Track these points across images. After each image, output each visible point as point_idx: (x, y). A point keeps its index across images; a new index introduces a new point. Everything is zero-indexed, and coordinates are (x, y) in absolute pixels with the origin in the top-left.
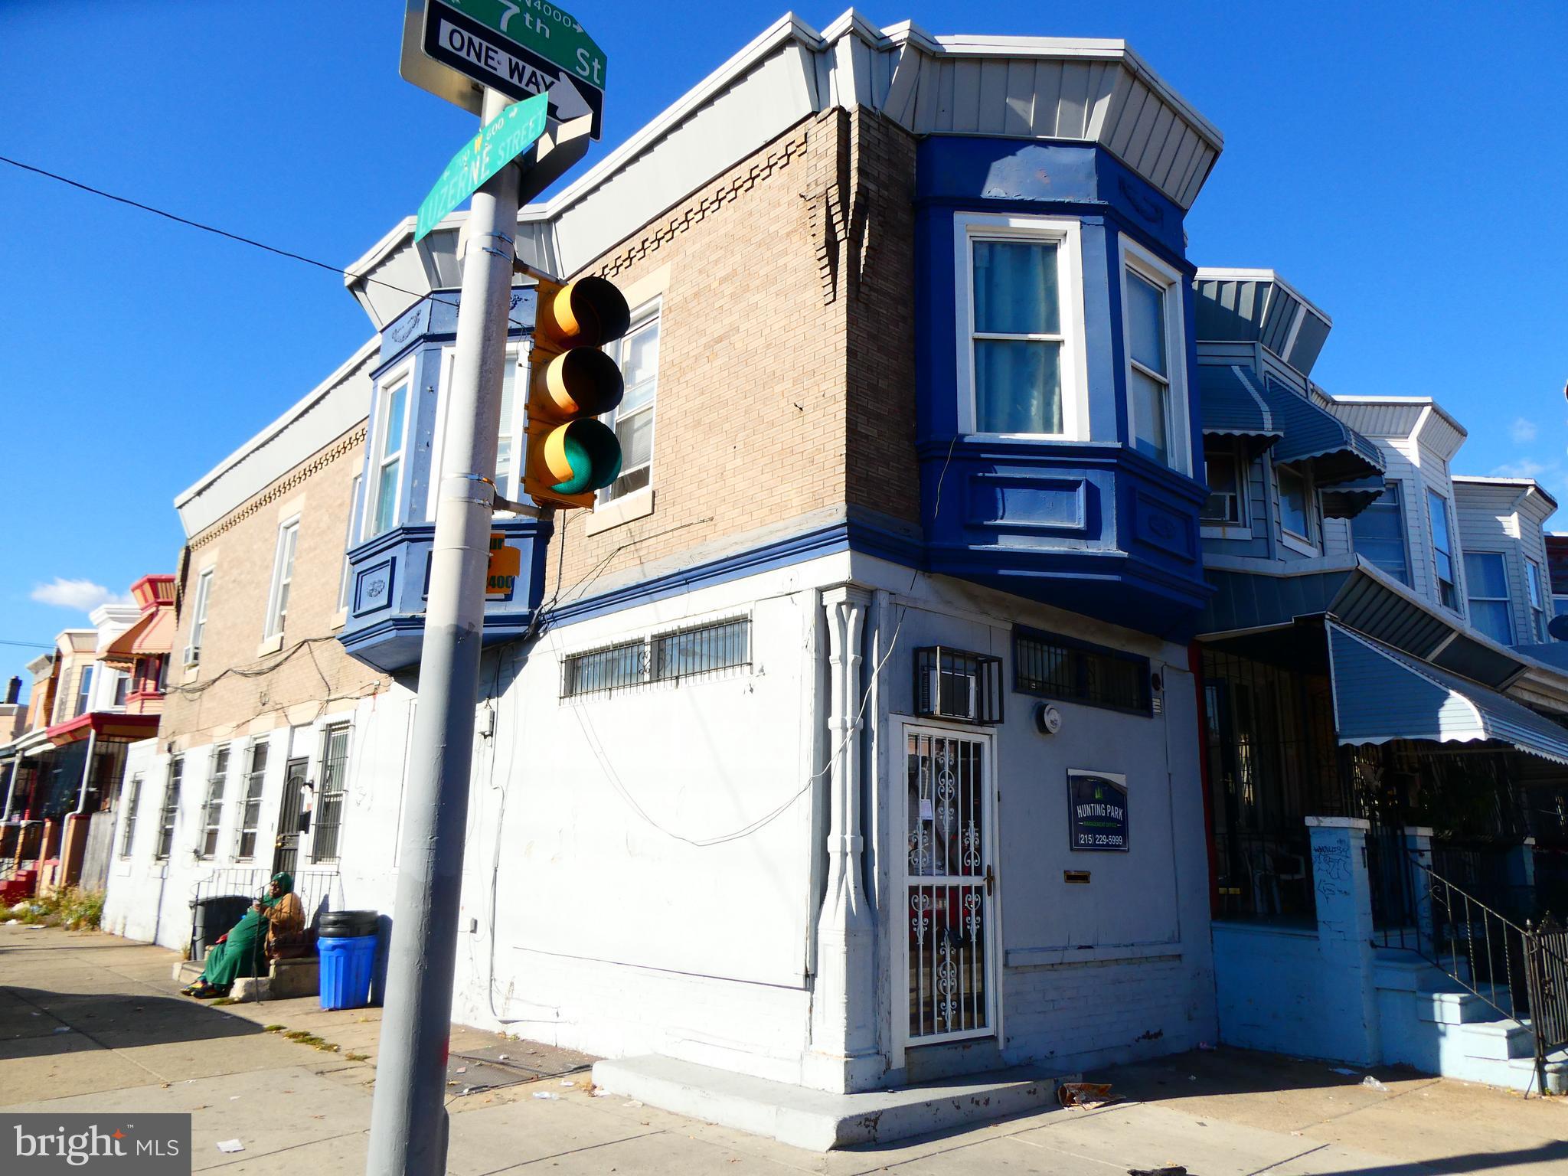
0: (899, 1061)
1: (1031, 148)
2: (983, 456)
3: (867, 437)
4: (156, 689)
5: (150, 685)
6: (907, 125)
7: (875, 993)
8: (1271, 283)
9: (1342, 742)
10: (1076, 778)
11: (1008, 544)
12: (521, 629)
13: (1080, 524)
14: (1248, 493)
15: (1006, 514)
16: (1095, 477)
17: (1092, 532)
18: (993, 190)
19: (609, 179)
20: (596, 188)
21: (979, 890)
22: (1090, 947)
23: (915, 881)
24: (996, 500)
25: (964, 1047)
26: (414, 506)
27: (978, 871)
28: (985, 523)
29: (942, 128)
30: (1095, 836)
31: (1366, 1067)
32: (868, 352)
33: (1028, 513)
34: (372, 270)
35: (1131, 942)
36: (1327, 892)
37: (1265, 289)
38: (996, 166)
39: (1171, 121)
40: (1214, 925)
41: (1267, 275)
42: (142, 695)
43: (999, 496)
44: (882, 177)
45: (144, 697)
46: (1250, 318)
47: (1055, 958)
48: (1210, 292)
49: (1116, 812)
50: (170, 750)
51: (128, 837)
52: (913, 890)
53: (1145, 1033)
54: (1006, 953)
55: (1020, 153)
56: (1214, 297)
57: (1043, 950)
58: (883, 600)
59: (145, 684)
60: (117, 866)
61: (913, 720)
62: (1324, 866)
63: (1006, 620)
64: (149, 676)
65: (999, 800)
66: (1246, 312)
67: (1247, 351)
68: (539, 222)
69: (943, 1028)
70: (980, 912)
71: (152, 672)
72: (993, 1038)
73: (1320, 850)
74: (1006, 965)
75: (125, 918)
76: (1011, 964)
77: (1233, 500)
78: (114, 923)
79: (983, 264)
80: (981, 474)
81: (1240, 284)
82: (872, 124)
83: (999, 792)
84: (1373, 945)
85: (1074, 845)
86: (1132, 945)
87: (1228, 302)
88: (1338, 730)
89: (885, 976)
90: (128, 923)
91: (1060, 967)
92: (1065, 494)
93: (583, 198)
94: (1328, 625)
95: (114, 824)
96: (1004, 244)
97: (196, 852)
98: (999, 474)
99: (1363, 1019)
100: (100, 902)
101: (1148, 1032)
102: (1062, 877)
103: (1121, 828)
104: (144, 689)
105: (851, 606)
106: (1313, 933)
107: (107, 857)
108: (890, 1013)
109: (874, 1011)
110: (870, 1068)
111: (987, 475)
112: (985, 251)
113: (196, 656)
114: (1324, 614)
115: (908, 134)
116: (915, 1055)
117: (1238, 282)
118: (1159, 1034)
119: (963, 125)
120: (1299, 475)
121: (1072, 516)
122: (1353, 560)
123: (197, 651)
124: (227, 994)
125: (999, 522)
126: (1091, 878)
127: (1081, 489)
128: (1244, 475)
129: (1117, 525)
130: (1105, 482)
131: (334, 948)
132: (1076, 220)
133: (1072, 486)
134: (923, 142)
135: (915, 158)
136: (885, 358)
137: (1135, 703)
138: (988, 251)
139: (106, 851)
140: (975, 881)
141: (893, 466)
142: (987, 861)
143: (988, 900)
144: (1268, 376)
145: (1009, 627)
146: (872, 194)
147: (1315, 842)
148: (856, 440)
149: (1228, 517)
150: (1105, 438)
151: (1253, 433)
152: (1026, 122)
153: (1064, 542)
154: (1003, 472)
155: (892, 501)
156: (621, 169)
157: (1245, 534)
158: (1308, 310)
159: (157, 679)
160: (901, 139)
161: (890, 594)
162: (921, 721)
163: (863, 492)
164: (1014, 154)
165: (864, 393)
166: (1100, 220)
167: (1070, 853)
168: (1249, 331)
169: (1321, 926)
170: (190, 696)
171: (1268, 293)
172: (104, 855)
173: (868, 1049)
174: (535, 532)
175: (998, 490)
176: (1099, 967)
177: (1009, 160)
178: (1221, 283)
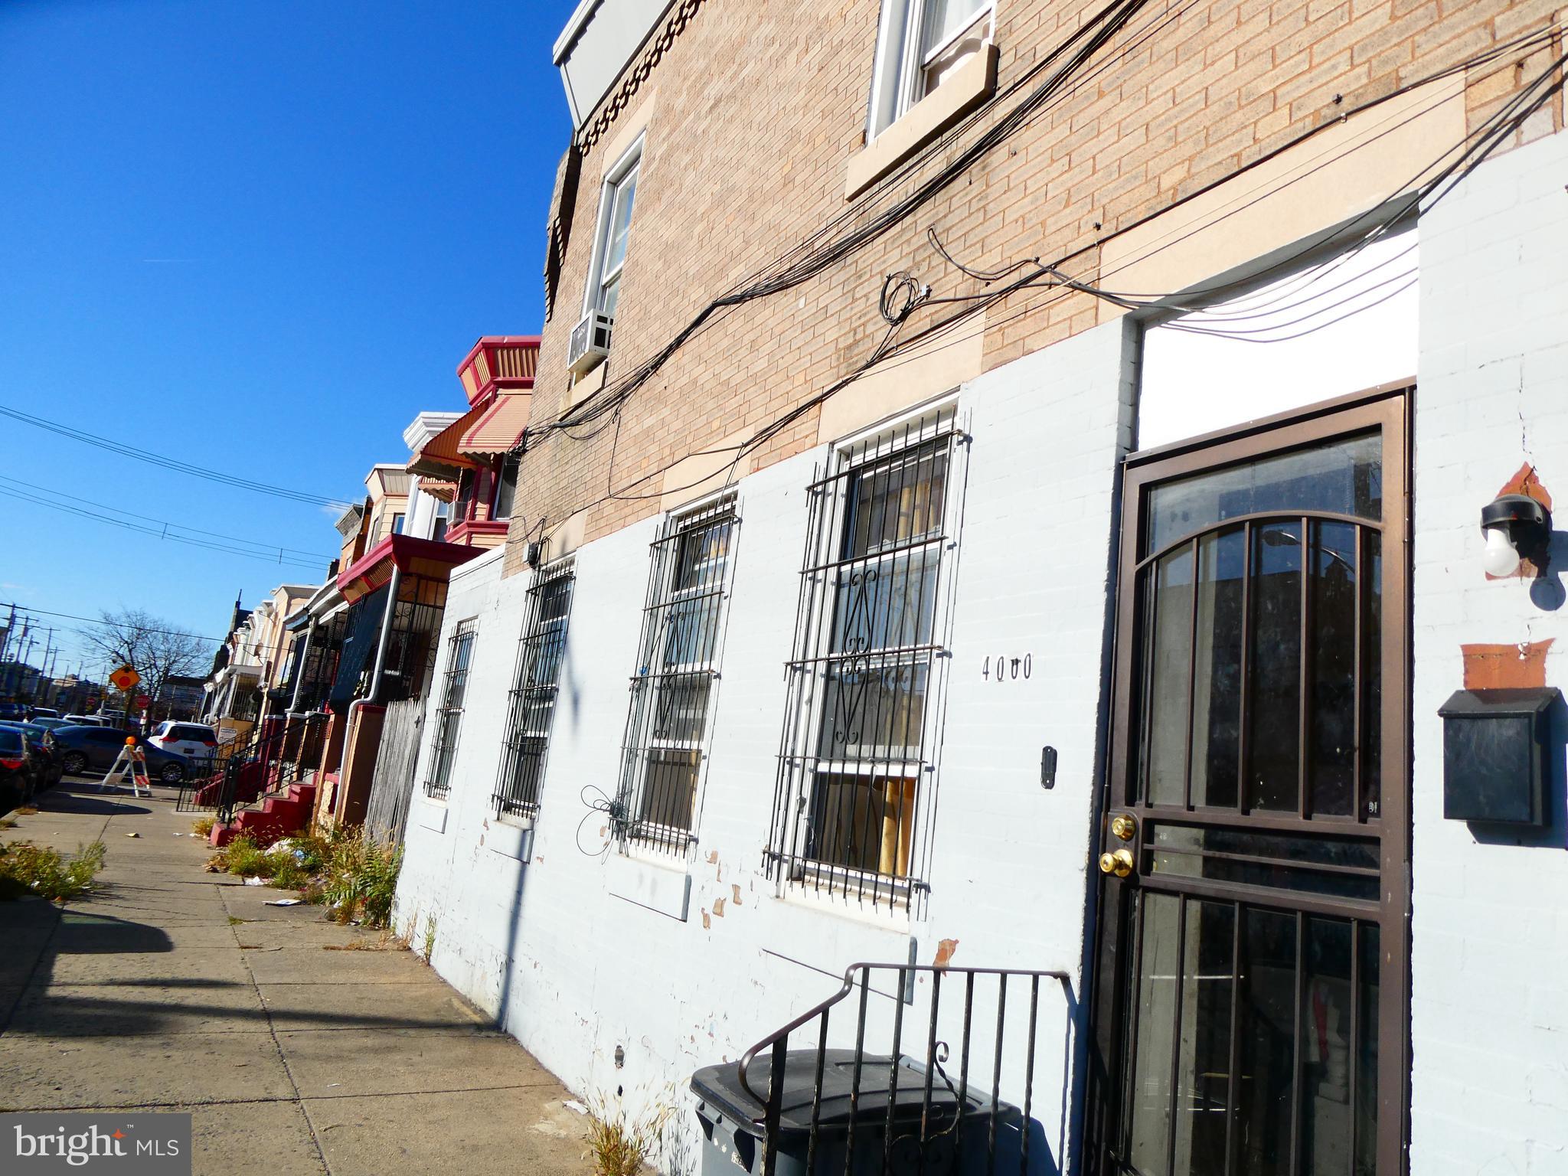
4: (490, 517)
5: (482, 511)
42: (469, 525)
45: (472, 529)
50: (534, 560)
51: (443, 750)
59: (474, 509)
60: (423, 809)
64: (480, 497)
71: (484, 490)
75: (432, 922)
78: (412, 926)
90: (436, 936)
95: (420, 722)
97: (616, 810)
100: (391, 870)
104: (473, 516)
107: (406, 785)
113: (601, 338)
123: (602, 325)
139: (404, 771)
159: (491, 502)
170: (584, 429)
172: (402, 779)
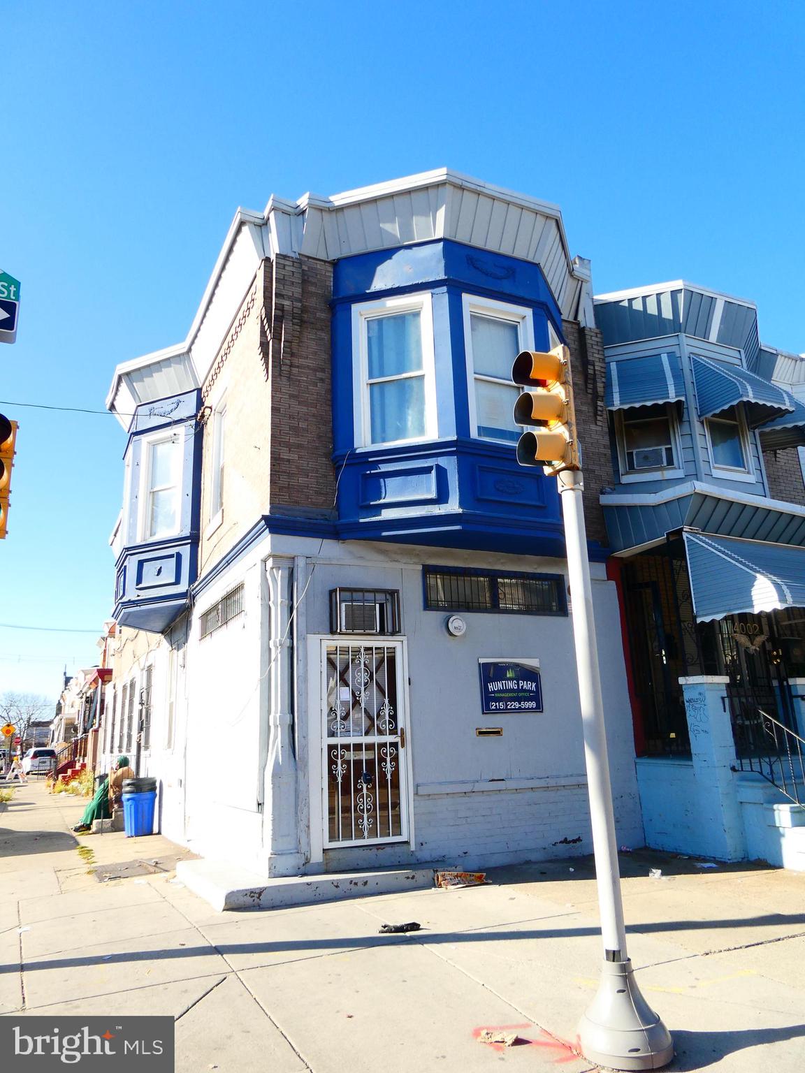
0: (317, 857)
1: (402, 252)
2: (370, 460)
3: (288, 461)
6: (323, 256)
7: (296, 813)
8: (682, 289)
9: (699, 620)
10: (485, 665)
11: (387, 514)
12: (183, 601)
13: (433, 495)
14: (678, 444)
15: (387, 495)
16: (442, 461)
17: (442, 497)
18: (378, 284)
19: (202, 322)
20: (199, 330)
21: (394, 745)
22: (503, 780)
23: (333, 741)
24: (380, 488)
25: (378, 849)
26: (131, 534)
27: (393, 732)
28: (372, 503)
29: (346, 253)
30: (506, 704)
31: (729, 862)
32: (289, 407)
33: (401, 493)
34: (114, 399)
35: (546, 776)
36: (696, 732)
37: (679, 295)
38: (379, 269)
39: (506, 209)
40: (638, 761)
41: (678, 284)
43: (383, 484)
44: (296, 295)
46: (671, 317)
47: (468, 788)
48: (638, 306)
49: (529, 686)
50: (114, 688)
52: (331, 748)
53: (563, 839)
54: (417, 786)
55: (394, 257)
56: (641, 308)
57: (451, 783)
58: (301, 563)
61: (330, 636)
62: (692, 713)
63: (415, 563)
65: (410, 684)
66: (667, 314)
67: (673, 341)
68: (183, 354)
69: (360, 835)
70: (395, 759)
72: (407, 843)
73: (689, 701)
74: (416, 794)
76: (420, 792)
77: (669, 451)
79: (375, 333)
80: (368, 472)
81: (658, 295)
82: (287, 263)
83: (409, 679)
84: (733, 769)
85: (486, 709)
86: (548, 777)
87: (652, 310)
88: (695, 612)
89: (304, 803)
91: (471, 794)
92: (424, 476)
93: (196, 336)
94: (685, 535)
96: (389, 318)
98: (382, 470)
99: (723, 825)
101: (566, 839)
102: (474, 733)
103: (536, 697)
105: (279, 568)
106: (690, 763)
108: (308, 827)
109: (296, 826)
110: (291, 862)
111: (372, 472)
112: (375, 326)
114: (682, 528)
115: (325, 262)
116: (331, 854)
117: (657, 294)
118: (579, 840)
119: (356, 248)
120: (735, 423)
121: (429, 491)
122: (691, 486)
124: (90, 829)
125: (382, 501)
126: (503, 733)
127: (434, 472)
128: (676, 431)
129: (459, 492)
130: (450, 464)
131: (129, 800)
132: (428, 293)
133: (427, 470)
134: (336, 264)
135: (332, 275)
136: (305, 408)
137: (554, 608)
138: (377, 325)
140: (389, 739)
141: (312, 476)
142: (400, 725)
143: (401, 750)
144: (692, 356)
145: (420, 567)
146: (286, 308)
147: (687, 696)
148: (279, 464)
149: (665, 464)
150: (448, 435)
151: (661, 402)
152: (395, 236)
153: (424, 508)
154: (384, 468)
155: (311, 498)
156: (204, 316)
157: (679, 474)
158: (726, 301)
160: (319, 266)
161: (307, 558)
162: (336, 637)
163: (285, 496)
164: (391, 258)
165: (286, 433)
166: (445, 289)
167: (482, 715)
168: (674, 327)
169: (694, 757)
170: (119, 655)
171: (681, 297)
173: (293, 849)
174: (190, 541)
175: (382, 480)
176: (514, 793)
177: (388, 263)
178: (644, 298)
